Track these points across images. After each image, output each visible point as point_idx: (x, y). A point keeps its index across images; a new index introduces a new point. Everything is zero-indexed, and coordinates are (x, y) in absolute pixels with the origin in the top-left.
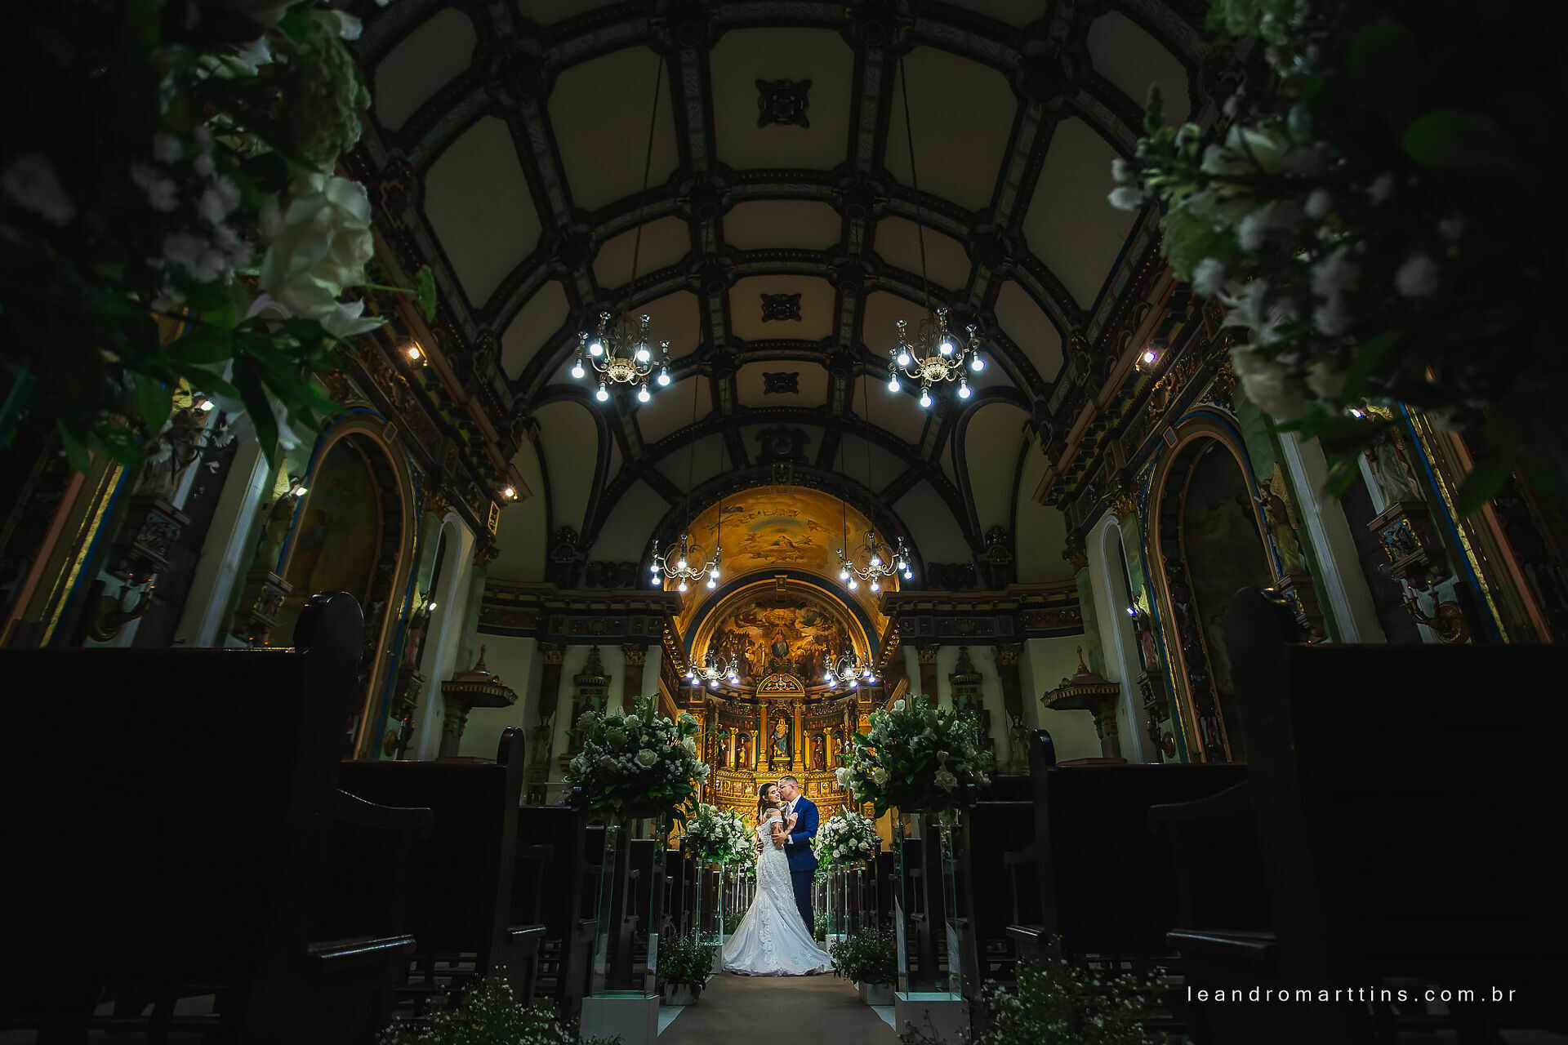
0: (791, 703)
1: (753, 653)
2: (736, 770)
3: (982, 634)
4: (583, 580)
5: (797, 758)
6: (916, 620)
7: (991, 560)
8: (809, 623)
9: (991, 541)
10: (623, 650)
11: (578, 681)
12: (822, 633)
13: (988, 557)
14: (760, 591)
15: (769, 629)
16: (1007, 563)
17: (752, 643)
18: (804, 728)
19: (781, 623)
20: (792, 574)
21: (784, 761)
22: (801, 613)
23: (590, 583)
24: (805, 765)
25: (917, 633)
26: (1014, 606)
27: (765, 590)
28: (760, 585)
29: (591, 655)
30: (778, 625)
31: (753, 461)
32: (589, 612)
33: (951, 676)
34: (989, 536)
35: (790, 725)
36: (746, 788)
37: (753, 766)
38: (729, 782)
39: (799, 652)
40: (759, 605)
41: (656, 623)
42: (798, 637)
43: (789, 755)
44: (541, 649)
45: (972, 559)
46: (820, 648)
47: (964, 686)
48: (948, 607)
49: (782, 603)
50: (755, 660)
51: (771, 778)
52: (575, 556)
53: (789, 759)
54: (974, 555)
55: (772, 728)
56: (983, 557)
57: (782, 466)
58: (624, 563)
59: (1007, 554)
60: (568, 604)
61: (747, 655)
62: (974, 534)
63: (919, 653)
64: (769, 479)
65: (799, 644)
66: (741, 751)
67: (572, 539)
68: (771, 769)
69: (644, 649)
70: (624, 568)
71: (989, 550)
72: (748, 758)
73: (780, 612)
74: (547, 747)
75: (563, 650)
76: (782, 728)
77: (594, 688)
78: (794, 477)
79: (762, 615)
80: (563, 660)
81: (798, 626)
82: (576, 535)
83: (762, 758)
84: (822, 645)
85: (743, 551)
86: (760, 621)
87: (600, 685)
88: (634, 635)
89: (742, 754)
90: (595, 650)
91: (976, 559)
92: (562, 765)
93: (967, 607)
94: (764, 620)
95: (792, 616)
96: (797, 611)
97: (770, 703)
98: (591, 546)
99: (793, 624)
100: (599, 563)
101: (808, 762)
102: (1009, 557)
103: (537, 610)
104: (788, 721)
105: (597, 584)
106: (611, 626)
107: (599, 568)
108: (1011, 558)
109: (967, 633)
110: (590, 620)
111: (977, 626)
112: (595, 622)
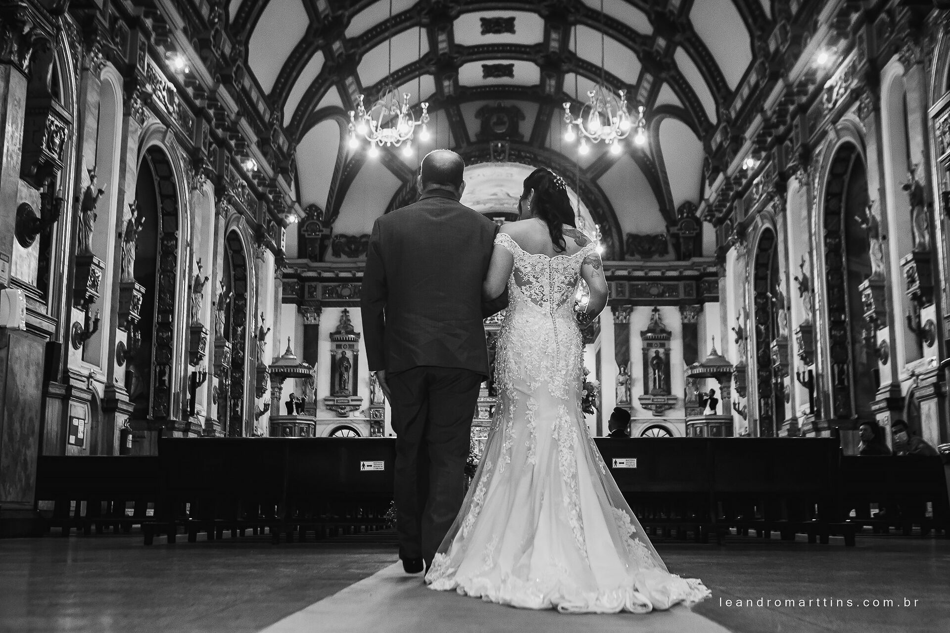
3: (669, 296)
4: (330, 251)
6: (614, 285)
7: (681, 232)
9: (682, 215)
11: (332, 337)
13: (678, 230)
23: (336, 254)
26: (696, 273)
29: (342, 316)
31: (473, 138)
32: (337, 279)
33: (643, 334)
34: (681, 210)
44: (299, 311)
45: (665, 231)
47: (654, 342)
48: (640, 274)
52: (322, 230)
54: (667, 227)
56: (674, 230)
57: (500, 145)
59: (696, 227)
60: (319, 273)
62: (668, 208)
63: (614, 315)
64: (488, 156)
67: (318, 217)
70: (364, 240)
71: (680, 223)
74: (314, 391)
75: (319, 312)
77: (347, 343)
78: (510, 155)
80: (319, 321)
82: (321, 212)
87: (351, 341)
90: (345, 312)
91: (668, 231)
92: (328, 405)
93: (657, 273)
98: (334, 221)
100: (342, 236)
102: (696, 229)
103: (296, 280)
105: (342, 255)
106: (357, 291)
107: (343, 240)
108: (698, 231)
109: (658, 295)
110: (339, 286)
111: (665, 289)
112: (344, 287)
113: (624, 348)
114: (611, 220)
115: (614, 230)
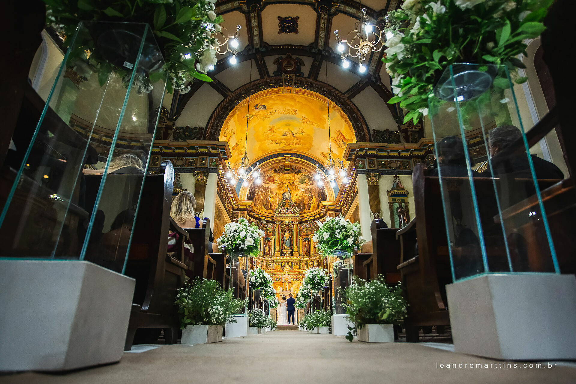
0: (292, 222)
1: (273, 198)
2: (264, 256)
3: (404, 168)
4: (171, 137)
5: (295, 249)
6: (366, 160)
7: (408, 128)
8: (302, 182)
10: (194, 175)
12: (309, 187)
13: (407, 126)
14: (277, 163)
15: (281, 184)
16: (418, 130)
17: (272, 192)
18: (299, 234)
19: (287, 182)
20: (293, 155)
21: (288, 252)
22: (298, 177)
23: (176, 139)
24: (299, 253)
25: (367, 167)
26: (421, 153)
27: (279, 163)
28: (276, 160)
29: (175, 178)
30: (285, 183)
31: (271, 74)
32: (174, 154)
33: (388, 192)
35: (292, 234)
36: (268, 265)
37: (273, 254)
38: (260, 262)
39: (297, 197)
40: (276, 171)
41: (214, 160)
42: (296, 189)
43: (291, 249)
45: (397, 127)
46: (307, 195)
47: (396, 198)
48: (384, 154)
49: (287, 170)
50: (274, 202)
51: (281, 260)
52: (166, 122)
53: (291, 250)
54: (399, 126)
55: (282, 235)
56: (404, 126)
57: (289, 76)
58: (195, 128)
60: (161, 149)
61: (269, 198)
62: (399, 115)
63: (368, 179)
64: (281, 84)
65: (296, 193)
66: (266, 246)
68: (281, 255)
69: (206, 175)
70: (196, 130)
72: (269, 250)
73: (287, 176)
76: (287, 235)
78: (295, 83)
79: (277, 177)
81: (296, 183)
82: (167, 111)
83: (277, 249)
84: (308, 193)
85: (267, 138)
86: (276, 181)
88: (200, 167)
89: (267, 248)
90: (178, 173)
91: (399, 129)
93: (395, 154)
94: (278, 180)
95: (293, 178)
96: (296, 175)
97: (281, 222)
98: (177, 118)
99: (293, 182)
100: (181, 128)
101: (301, 252)
102: (419, 126)
104: (291, 231)
105: (180, 140)
106: (187, 162)
107: (181, 130)
108: (420, 128)
109: (397, 168)
110: (175, 159)
111: (401, 165)
112: (178, 160)
113: (376, 203)
114: (362, 120)
115: (364, 126)
